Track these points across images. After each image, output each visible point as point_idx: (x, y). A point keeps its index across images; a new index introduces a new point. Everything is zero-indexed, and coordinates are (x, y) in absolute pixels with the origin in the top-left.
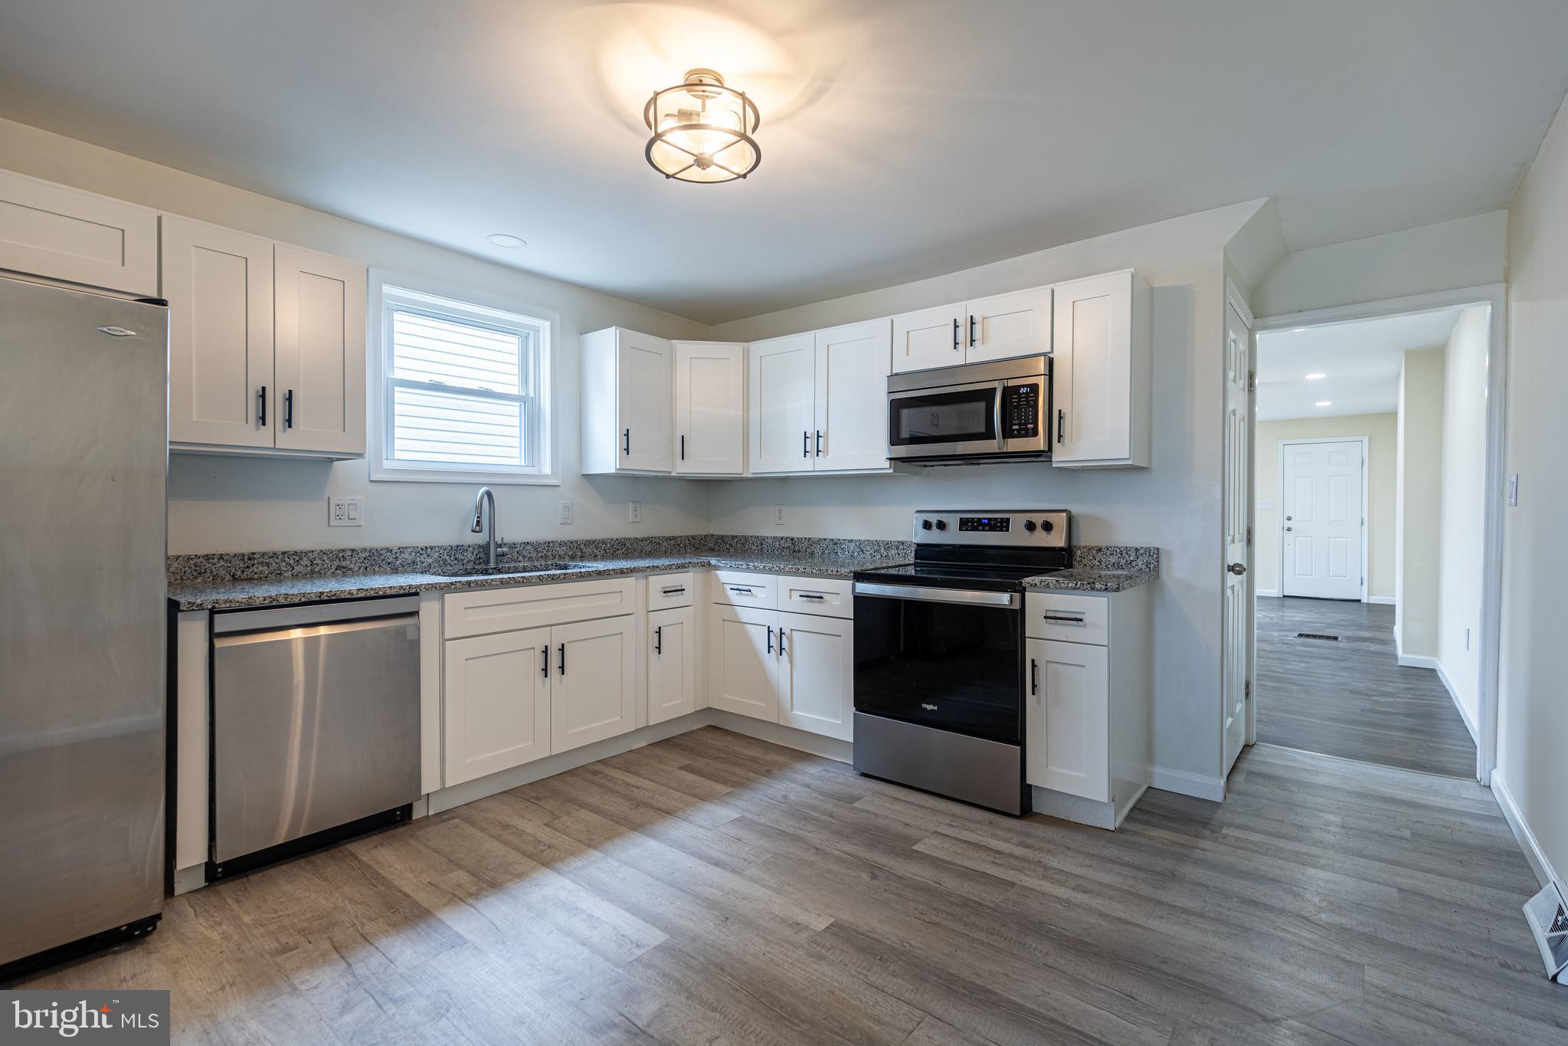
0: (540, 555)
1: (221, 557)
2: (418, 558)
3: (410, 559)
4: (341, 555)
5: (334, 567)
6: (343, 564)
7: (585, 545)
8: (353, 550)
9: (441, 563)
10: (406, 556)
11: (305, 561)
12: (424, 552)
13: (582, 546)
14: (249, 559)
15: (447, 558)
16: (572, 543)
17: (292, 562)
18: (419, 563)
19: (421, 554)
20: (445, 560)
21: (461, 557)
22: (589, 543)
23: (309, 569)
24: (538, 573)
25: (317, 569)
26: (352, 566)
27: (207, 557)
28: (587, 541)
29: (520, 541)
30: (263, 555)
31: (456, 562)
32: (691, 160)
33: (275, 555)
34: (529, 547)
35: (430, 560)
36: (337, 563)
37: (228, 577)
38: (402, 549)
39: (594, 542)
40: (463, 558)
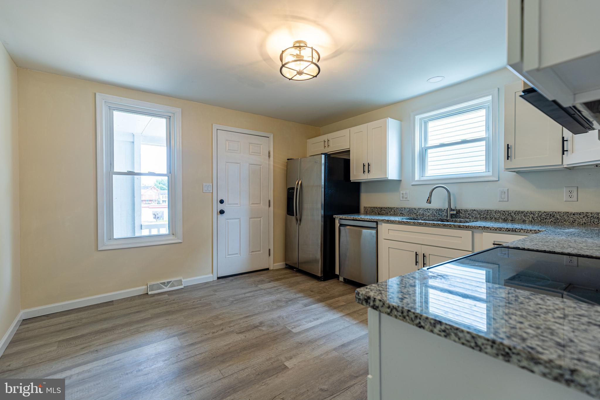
0: (482, 216)
1: (376, 208)
2: (425, 213)
3: (422, 213)
4: (401, 209)
5: (400, 213)
6: (402, 212)
7: (515, 214)
8: (405, 208)
9: (433, 215)
10: (420, 211)
11: (393, 211)
12: (427, 211)
13: (513, 214)
14: (381, 209)
15: (436, 214)
16: (504, 212)
17: (390, 210)
18: (425, 215)
19: (426, 211)
20: (435, 215)
21: (441, 214)
22: (518, 213)
23: (394, 213)
24: (414, 221)
25: (396, 213)
26: (404, 213)
27: (374, 208)
28: (516, 211)
29: (471, 209)
30: (384, 208)
31: (439, 215)
32: (295, 73)
33: (386, 208)
34: (475, 212)
35: (429, 214)
36: (400, 212)
37: (378, 213)
38: (419, 209)
39: (522, 212)
40: (442, 214)
